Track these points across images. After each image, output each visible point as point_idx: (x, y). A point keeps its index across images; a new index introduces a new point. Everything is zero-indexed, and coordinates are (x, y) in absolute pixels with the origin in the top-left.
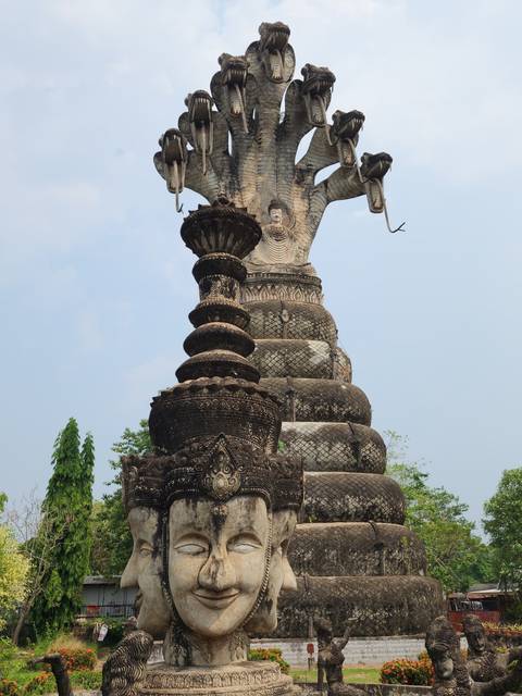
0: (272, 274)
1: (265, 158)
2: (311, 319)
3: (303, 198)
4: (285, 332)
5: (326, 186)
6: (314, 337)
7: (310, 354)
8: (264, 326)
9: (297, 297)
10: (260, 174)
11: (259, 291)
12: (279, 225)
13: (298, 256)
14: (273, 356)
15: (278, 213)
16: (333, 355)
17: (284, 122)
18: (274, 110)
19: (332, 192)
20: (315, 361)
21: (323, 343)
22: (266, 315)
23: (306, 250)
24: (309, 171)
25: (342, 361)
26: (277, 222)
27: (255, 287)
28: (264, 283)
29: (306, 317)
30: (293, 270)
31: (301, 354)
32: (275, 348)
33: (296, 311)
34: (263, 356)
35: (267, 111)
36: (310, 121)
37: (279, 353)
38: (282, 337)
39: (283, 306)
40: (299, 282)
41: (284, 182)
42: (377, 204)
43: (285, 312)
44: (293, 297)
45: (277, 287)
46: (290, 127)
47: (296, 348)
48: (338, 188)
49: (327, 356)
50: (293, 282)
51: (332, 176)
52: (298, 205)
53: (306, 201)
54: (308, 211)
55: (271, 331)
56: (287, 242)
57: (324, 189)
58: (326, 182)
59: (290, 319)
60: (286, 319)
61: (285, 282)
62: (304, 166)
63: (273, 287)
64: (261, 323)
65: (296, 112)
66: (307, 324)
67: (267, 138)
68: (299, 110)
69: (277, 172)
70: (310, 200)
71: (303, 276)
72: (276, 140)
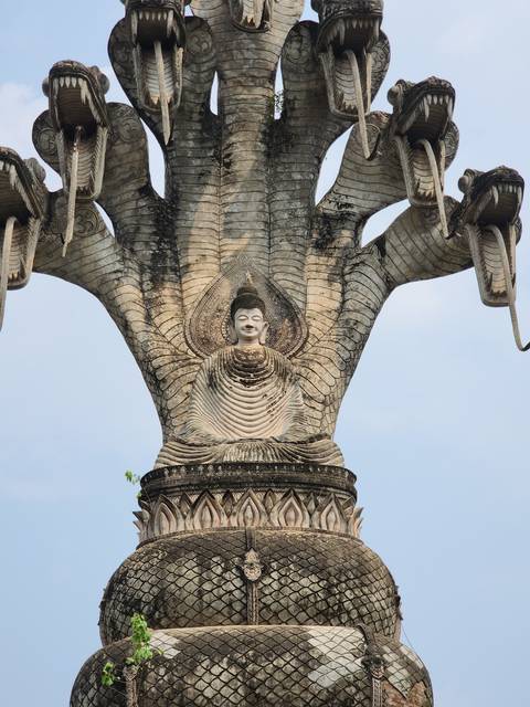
0: (226, 465)
1: (242, 197)
2: (320, 570)
3: (330, 281)
4: (254, 607)
5: (383, 252)
6: (327, 616)
7: (310, 661)
8: (201, 594)
9: (287, 520)
10: (228, 232)
11: (194, 506)
12: (255, 346)
13: (299, 418)
14: (216, 670)
15: (252, 319)
16: (372, 661)
17: (284, 115)
18: (259, 91)
19: (397, 264)
20: (324, 678)
21: (347, 632)
22: (204, 566)
23: (331, 403)
24: (342, 218)
25: (398, 675)
26: (249, 340)
27: (184, 498)
28: (205, 488)
29: (306, 568)
30: (283, 454)
31: (287, 662)
32: (221, 649)
33: (280, 553)
34: (192, 671)
35: (244, 94)
36: (333, 107)
37: (232, 662)
38: (245, 620)
39: (248, 542)
40: (293, 482)
41: (285, 246)
42: (498, 286)
43: (251, 556)
44: (277, 517)
45: (237, 496)
46: (296, 123)
47: (275, 647)
48: (411, 253)
49: (356, 666)
50: (279, 482)
51: (393, 227)
52: (318, 298)
53: (338, 286)
54: (341, 310)
55: (218, 605)
56: (271, 387)
57: (376, 257)
58: (380, 242)
59: (266, 572)
60: (253, 575)
61: (258, 484)
62: (331, 209)
63: (228, 496)
64: (192, 587)
65: (308, 91)
66: (309, 584)
67: (246, 153)
68: (313, 85)
69: (270, 226)
70: (344, 284)
71: (308, 465)
72: (268, 154)
